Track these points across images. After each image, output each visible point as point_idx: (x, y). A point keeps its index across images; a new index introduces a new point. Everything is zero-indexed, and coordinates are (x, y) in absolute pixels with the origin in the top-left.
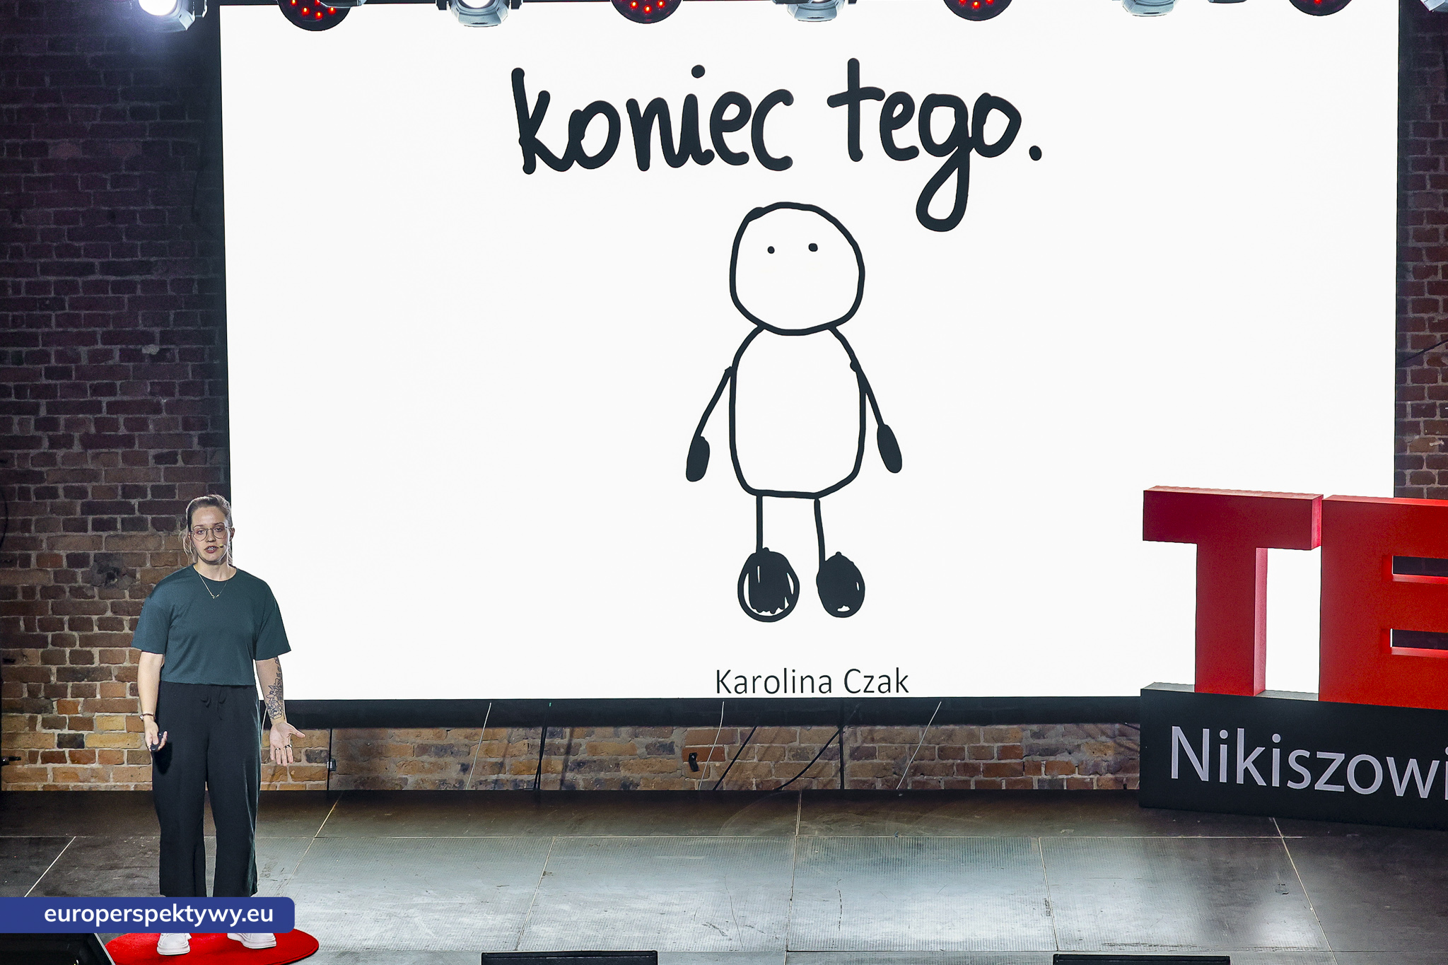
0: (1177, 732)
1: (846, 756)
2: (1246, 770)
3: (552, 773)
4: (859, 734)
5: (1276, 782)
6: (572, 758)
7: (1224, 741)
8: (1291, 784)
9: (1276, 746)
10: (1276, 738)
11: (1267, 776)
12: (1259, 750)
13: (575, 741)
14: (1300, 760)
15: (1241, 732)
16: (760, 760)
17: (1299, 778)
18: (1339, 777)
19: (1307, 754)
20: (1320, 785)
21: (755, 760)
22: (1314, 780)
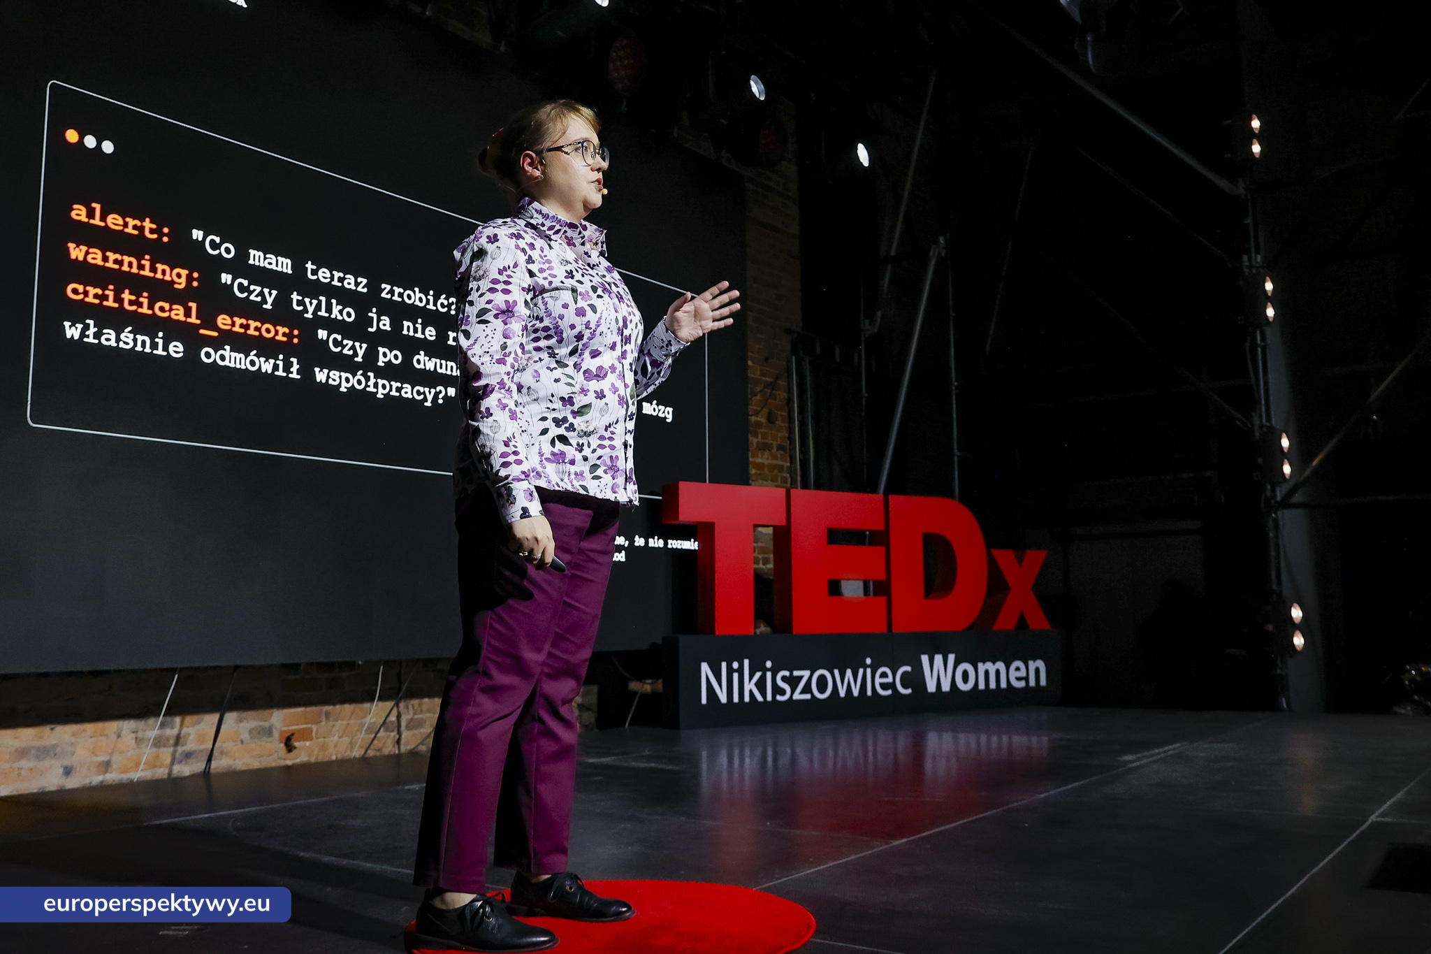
0: (705, 667)
1: (403, 728)
2: (751, 692)
3: (160, 767)
4: (410, 706)
5: (769, 698)
6: (180, 749)
7: (736, 671)
8: (779, 698)
9: (769, 670)
10: (769, 664)
11: (764, 694)
12: (758, 674)
13: (185, 730)
14: (784, 679)
15: (746, 662)
16: (340, 737)
17: (783, 692)
18: (807, 689)
19: (787, 673)
20: (797, 696)
21: (336, 738)
22: (793, 692)
